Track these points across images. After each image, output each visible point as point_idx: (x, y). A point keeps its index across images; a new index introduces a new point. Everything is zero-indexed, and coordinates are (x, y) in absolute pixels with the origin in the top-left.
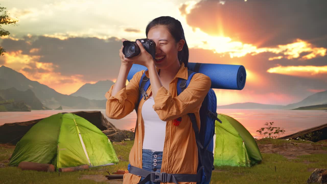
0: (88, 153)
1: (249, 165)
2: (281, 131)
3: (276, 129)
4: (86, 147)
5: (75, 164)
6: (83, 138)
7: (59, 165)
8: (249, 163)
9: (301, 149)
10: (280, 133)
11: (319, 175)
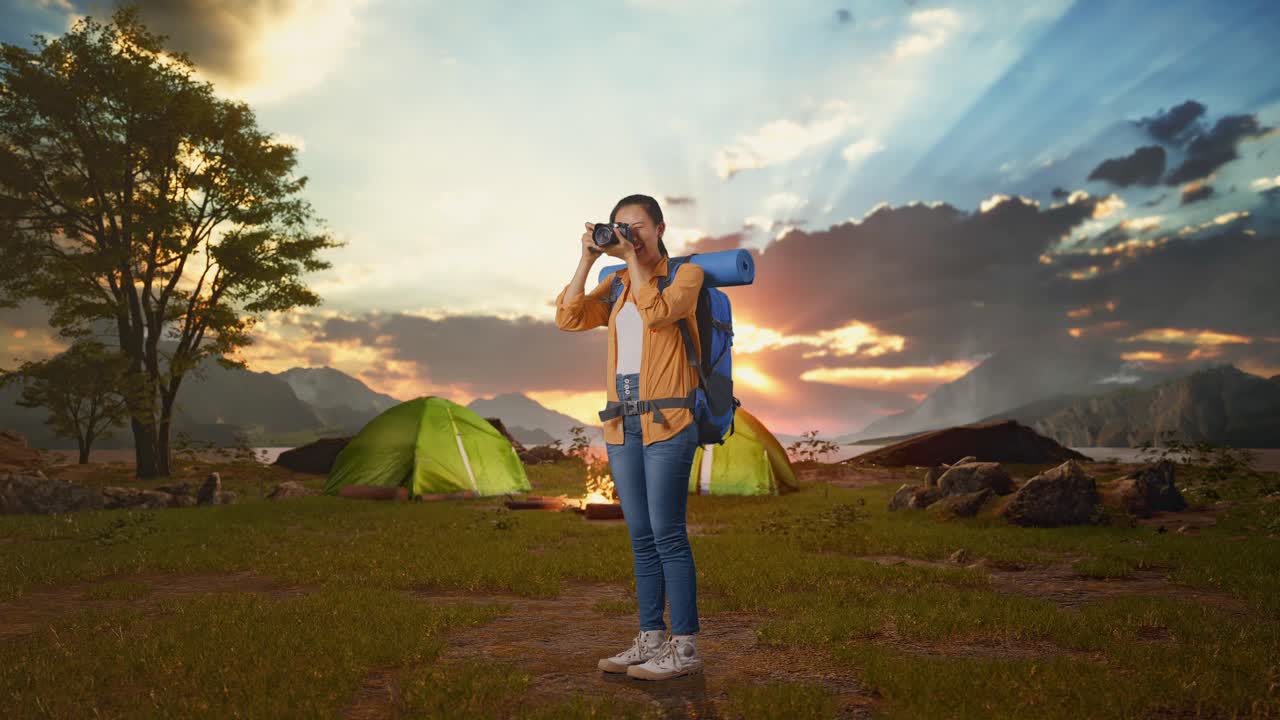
0: (473, 471)
1: (776, 492)
2: (832, 448)
3: (823, 444)
4: (470, 459)
5: (447, 487)
6: (463, 442)
7: (417, 489)
8: (775, 487)
9: (870, 477)
10: (830, 451)
11: (909, 495)
